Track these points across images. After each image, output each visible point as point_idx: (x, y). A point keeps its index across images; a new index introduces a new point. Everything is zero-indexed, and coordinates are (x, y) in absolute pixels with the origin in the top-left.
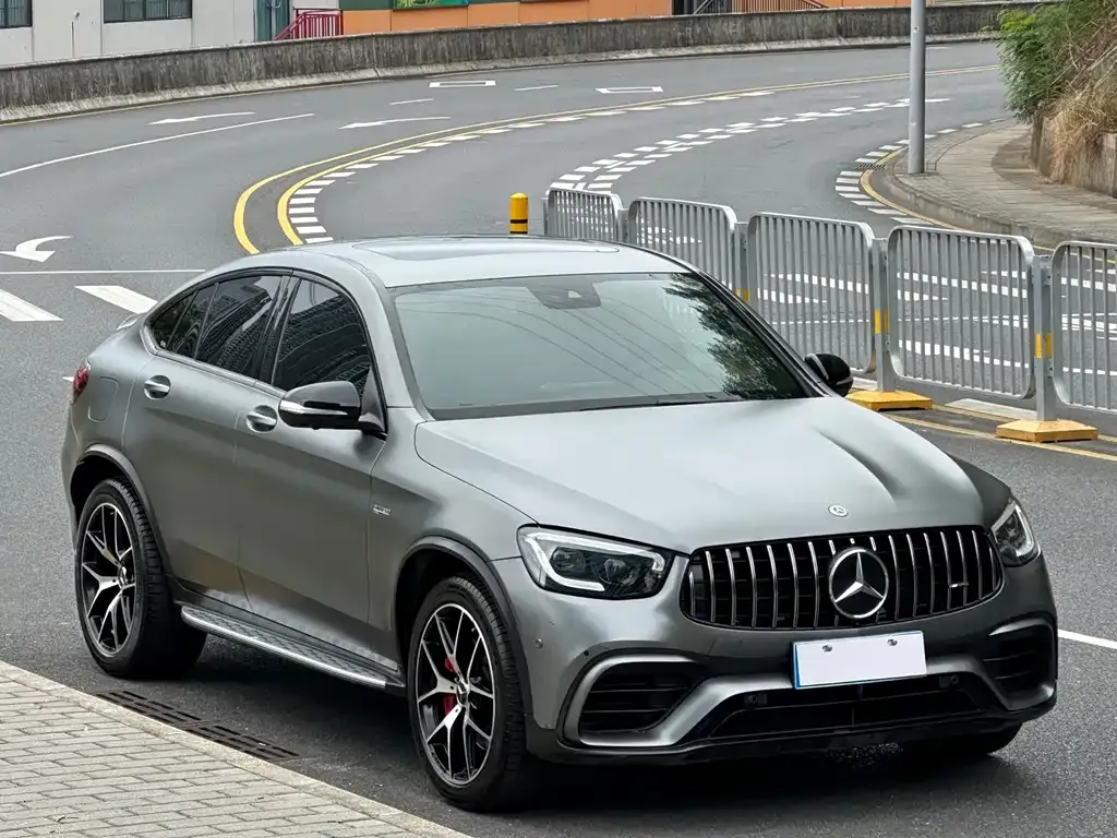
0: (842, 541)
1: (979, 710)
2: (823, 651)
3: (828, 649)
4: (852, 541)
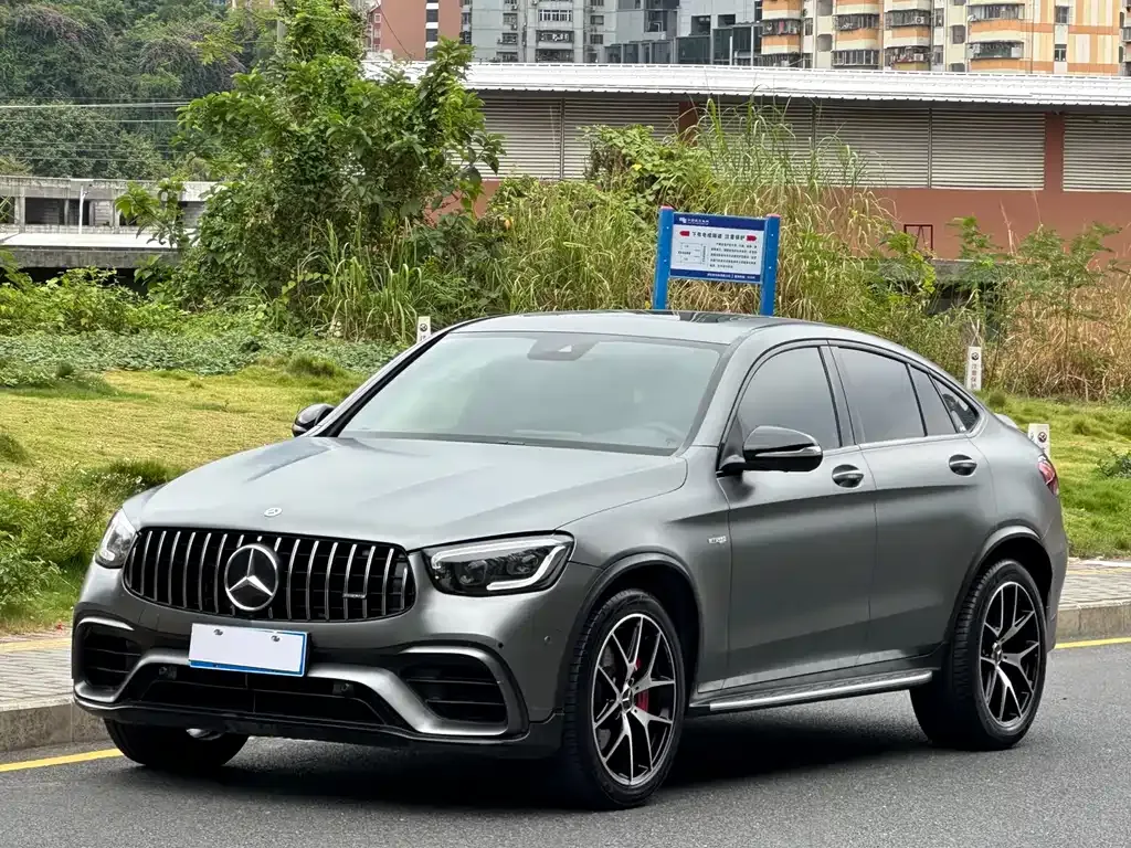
0: (251, 536)
2: (214, 635)
3: (219, 633)
4: (260, 538)
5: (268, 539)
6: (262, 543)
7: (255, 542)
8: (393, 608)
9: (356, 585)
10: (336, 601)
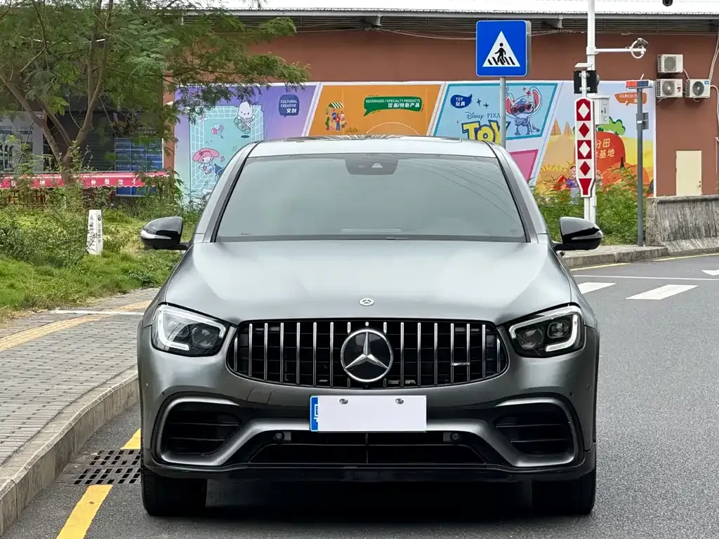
0: (358, 323)
1: (485, 464)
2: (340, 404)
3: (344, 402)
4: (367, 324)
5: (376, 323)
6: (371, 327)
7: (364, 327)
8: (492, 369)
9: (460, 355)
10: (445, 368)
